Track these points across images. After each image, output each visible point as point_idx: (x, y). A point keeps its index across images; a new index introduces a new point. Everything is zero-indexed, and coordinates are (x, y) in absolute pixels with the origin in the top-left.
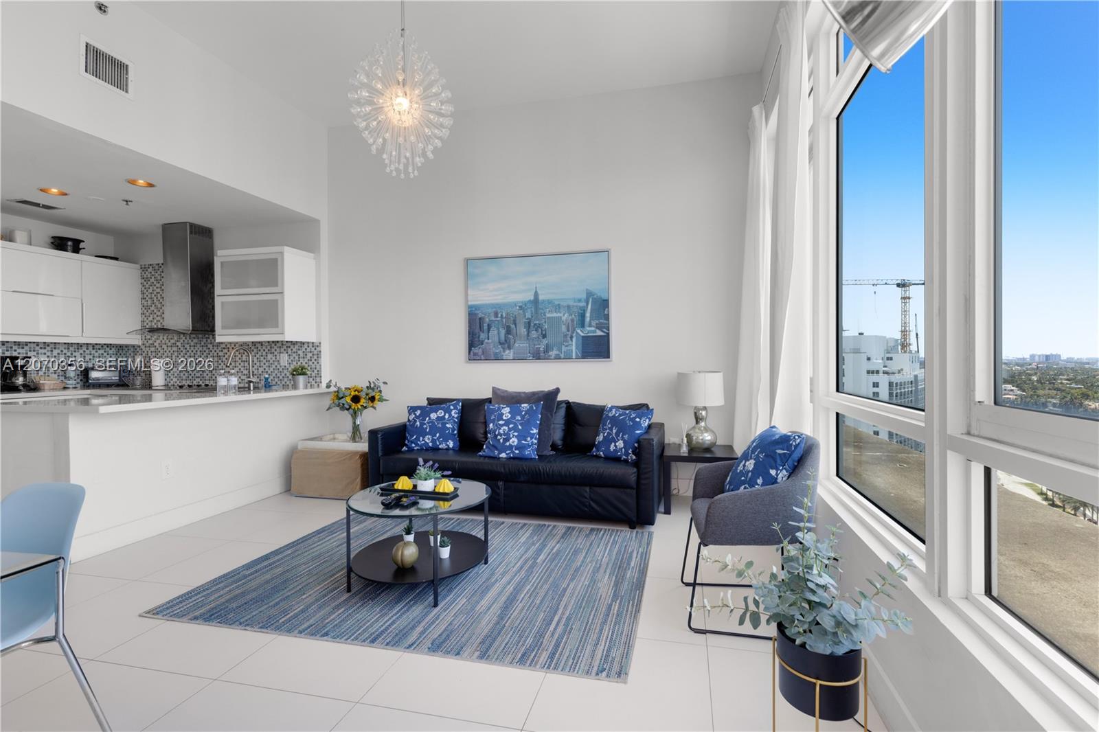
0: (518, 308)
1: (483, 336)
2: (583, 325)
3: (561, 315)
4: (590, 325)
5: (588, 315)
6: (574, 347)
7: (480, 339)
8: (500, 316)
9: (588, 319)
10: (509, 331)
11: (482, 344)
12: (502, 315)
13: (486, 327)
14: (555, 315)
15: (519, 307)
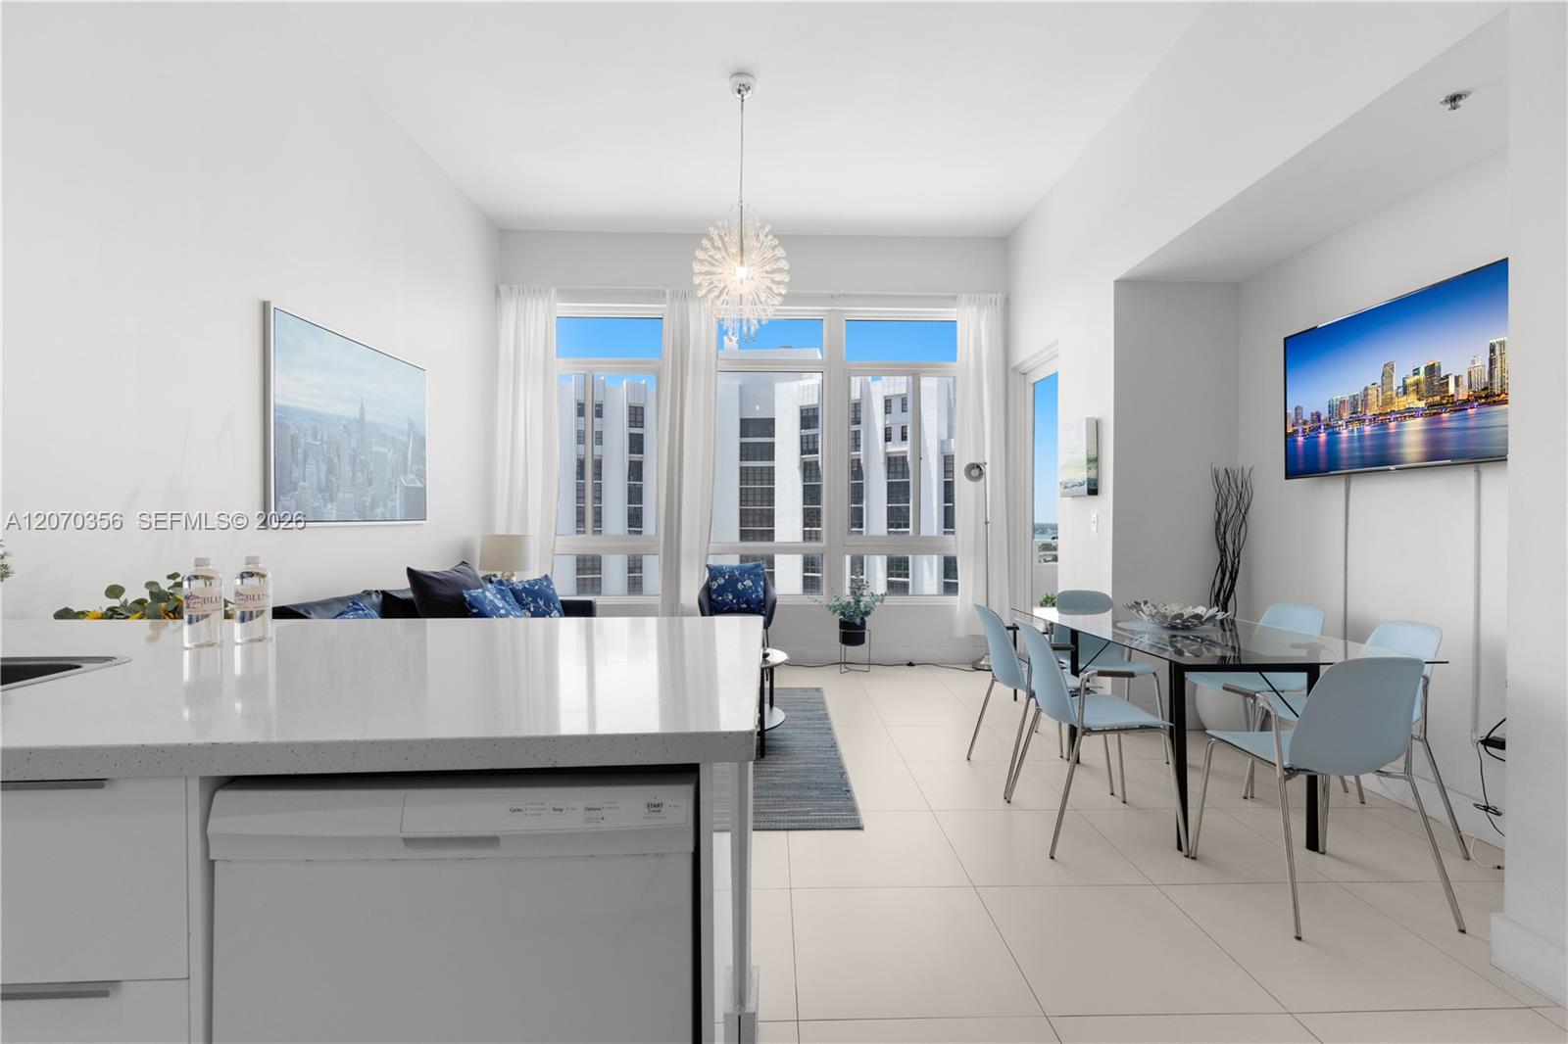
0: (342, 428)
1: (296, 473)
2: (406, 473)
3: (387, 451)
4: (411, 473)
5: (410, 455)
6: (397, 502)
7: (293, 479)
8: (319, 438)
9: (409, 462)
10: (330, 471)
11: (296, 490)
12: (322, 436)
13: (300, 456)
14: (379, 449)
15: (344, 426)
